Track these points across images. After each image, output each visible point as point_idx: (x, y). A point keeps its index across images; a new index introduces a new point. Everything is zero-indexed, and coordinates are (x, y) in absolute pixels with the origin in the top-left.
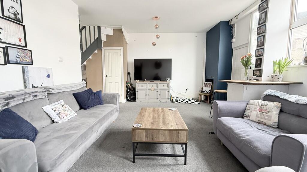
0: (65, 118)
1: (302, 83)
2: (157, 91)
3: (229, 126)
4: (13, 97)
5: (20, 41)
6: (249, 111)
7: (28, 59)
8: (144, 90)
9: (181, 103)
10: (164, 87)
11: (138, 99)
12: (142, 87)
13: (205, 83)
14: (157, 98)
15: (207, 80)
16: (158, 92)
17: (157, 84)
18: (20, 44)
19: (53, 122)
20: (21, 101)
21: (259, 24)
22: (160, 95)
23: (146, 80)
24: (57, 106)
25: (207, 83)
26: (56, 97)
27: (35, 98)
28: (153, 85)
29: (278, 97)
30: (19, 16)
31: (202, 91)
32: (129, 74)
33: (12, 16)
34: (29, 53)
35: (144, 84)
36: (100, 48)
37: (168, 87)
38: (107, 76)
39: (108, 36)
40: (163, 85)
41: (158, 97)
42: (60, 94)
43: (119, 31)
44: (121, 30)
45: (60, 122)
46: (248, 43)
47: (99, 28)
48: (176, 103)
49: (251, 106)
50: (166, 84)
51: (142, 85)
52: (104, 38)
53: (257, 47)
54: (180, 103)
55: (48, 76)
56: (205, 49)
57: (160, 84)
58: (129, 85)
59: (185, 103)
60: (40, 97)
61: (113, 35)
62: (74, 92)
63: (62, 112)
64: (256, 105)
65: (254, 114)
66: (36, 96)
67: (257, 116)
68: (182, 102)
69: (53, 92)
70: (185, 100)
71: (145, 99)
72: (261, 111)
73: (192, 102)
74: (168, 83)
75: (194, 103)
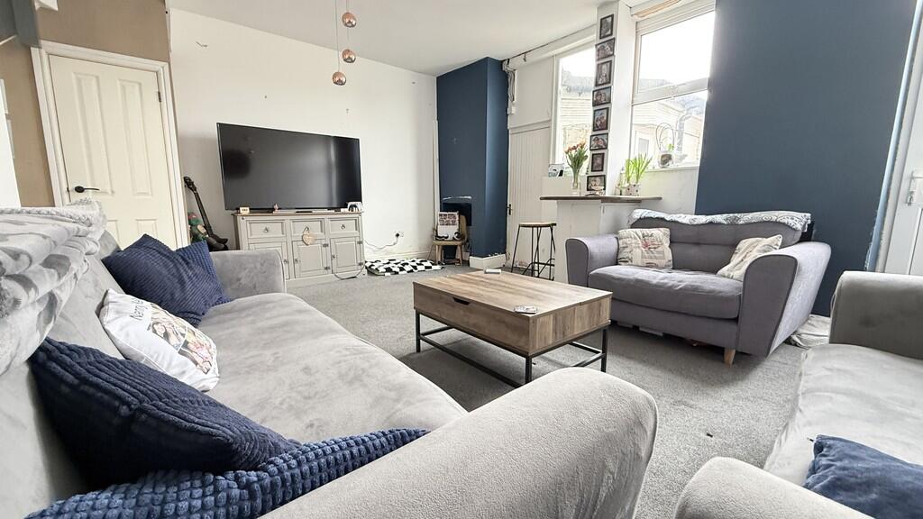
1: (660, 199)
2: (326, 245)
3: (631, 277)
6: (628, 250)
9: (400, 273)
10: (343, 231)
13: (441, 215)
14: (327, 268)
15: (446, 207)
16: (328, 248)
17: (321, 221)
21: (597, 85)
22: (333, 256)
23: (276, 207)
25: (445, 215)
28: (306, 223)
29: (663, 219)
31: (437, 236)
32: (189, 184)
35: (273, 221)
37: (357, 227)
38: (80, 190)
40: (343, 222)
41: (329, 265)
45: (210, 386)
46: (550, 120)
48: (386, 274)
49: (627, 241)
50: (351, 219)
51: (268, 226)
53: (594, 130)
54: (396, 273)
56: (436, 123)
57: (332, 220)
58: (201, 228)
59: (411, 271)
63: (190, 337)
64: (635, 238)
65: (638, 253)
67: (643, 257)
68: (402, 269)
70: (407, 264)
72: (646, 246)
73: (427, 267)
74: (357, 215)
75: (430, 267)
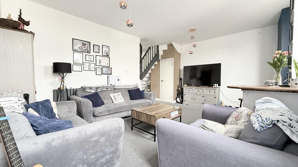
0: (118, 101)
2: (203, 96)
4: (99, 88)
5: (108, 64)
7: (110, 72)
8: (191, 94)
10: (210, 93)
11: (185, 102)
12: (189, 91)
14: (203, 103)
17: (203, 89)
18: (107, 66)
19: (113, 102)
20: (102, 90)
22: (205, 100)
23: (193, 85)
24: (116, 94)
26: (117, 91)
27: (107, 90)
28: (198, 90)
30: (108, 54)
32: (181, 79)
33: (106, 54)
34: (110, 69)
35: (191, 88)
36: (159, 61)
37: (215, 93)
38: (162, 81)
39: (164, 51)
40: (210, 90)
42: (120, 89)
43: (171, 46)
44: (172, 45)
45: (115, 103)
47: (158, 46)
50: (213, 89)
51: (189, 89)
52: (161, 53)
55: (118, 80)
57: (206, 89)
58: (180, 89)
60: (109, 89)
61: (167, 49)
62: (129, 89)
63: (117, 98)
66: (108, 88)
69: (116, 88)
71: (191, 102)
72: (236, 118)
74: (215, 88)
